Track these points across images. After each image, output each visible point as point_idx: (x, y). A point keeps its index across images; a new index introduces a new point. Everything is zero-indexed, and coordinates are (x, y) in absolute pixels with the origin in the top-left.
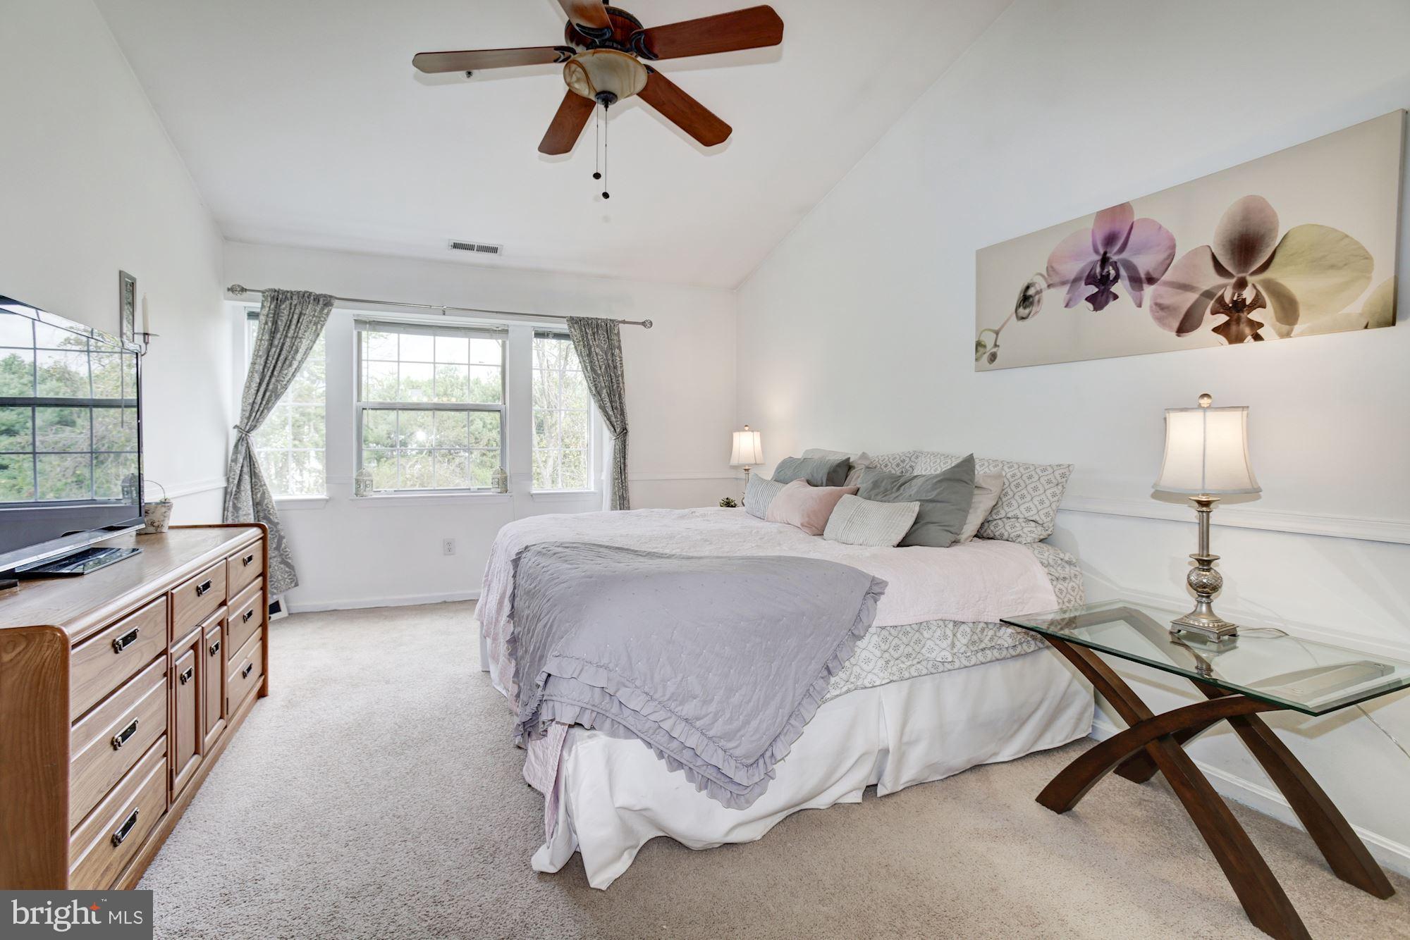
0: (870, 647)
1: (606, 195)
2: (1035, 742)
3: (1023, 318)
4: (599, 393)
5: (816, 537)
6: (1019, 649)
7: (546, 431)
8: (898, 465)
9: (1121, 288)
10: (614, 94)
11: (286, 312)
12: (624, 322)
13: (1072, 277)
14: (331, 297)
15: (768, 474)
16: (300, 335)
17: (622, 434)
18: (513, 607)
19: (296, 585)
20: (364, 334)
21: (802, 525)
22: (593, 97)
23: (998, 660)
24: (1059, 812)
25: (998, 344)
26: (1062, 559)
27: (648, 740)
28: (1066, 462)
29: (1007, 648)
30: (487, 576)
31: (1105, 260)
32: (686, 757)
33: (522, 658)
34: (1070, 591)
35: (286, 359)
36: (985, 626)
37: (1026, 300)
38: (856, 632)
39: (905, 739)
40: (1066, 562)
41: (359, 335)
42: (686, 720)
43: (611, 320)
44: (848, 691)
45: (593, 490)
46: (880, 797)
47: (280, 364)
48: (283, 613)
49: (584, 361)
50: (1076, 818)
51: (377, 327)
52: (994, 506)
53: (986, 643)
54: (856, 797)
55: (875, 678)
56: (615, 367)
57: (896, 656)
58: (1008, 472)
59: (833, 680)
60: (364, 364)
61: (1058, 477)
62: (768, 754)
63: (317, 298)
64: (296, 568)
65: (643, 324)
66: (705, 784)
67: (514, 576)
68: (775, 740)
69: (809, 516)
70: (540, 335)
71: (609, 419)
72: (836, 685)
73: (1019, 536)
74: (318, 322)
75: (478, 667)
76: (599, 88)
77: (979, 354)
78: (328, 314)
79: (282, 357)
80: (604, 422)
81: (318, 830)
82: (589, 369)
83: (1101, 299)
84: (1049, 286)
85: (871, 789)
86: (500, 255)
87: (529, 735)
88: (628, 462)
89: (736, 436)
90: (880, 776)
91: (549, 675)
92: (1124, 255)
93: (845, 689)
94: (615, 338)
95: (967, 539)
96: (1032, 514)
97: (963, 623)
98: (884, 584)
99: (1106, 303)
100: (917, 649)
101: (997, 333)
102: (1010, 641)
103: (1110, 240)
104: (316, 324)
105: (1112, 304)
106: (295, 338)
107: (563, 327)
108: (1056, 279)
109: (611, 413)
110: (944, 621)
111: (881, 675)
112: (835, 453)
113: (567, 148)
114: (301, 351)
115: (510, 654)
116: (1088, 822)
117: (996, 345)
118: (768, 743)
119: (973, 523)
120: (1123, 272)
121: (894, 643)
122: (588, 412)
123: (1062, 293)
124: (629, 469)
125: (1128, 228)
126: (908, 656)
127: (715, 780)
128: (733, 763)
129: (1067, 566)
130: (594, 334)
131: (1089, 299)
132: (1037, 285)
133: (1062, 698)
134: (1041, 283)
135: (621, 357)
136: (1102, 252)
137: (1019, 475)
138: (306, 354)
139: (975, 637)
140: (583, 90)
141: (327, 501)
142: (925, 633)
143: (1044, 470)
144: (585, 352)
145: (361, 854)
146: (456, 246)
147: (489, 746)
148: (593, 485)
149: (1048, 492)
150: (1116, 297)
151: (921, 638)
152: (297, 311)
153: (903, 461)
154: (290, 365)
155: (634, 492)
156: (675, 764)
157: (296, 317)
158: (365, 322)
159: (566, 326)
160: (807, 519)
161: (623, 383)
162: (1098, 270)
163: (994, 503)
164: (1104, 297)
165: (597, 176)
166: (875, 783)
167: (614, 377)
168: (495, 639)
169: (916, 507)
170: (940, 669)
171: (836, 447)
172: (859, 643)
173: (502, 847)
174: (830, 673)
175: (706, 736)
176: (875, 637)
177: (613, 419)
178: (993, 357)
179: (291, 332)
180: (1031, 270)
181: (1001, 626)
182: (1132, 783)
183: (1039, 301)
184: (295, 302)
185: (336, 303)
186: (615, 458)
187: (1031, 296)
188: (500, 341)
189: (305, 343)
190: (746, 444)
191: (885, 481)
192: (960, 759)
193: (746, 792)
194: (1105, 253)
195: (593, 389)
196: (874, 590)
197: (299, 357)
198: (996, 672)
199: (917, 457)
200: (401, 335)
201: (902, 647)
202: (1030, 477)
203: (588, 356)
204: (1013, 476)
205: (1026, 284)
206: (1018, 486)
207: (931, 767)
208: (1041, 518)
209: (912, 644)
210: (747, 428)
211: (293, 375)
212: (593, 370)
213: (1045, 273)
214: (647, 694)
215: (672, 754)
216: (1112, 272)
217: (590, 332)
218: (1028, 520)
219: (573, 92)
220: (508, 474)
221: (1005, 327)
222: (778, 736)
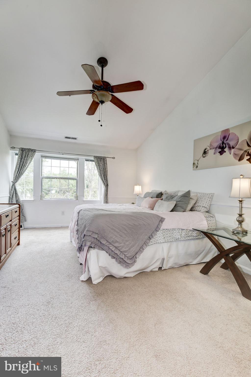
0: (160, 234)
1: (101, 126)
2: (202, 260)
3: (204, 157)
4: (101, 175)
5: (152, 210)
6: (198, 237)
7: (89, 188)
8: (174, 194)
9: (226, 150)
10: (103, 101)
11: (25, 154)
12: (108, 157)
13: (216, 147)
14: (35, 150)
15: (143, 196)
16: (28, 159)
17: (107, 186)
18: (77, 223)
19: (26, 221)
20: (43, 159)
21: (149, 207)
22: (99, 102)
23: (192, 239)
24: (205, 274)
25: (198, 163)
26: (210, 216)
27: (107, 251)
28: (212, 192)
29: (195, 236)
30: (72, 218)
31: (223, 143)
32: (115, 256)
33: (79, 234)
34: (212, 224)
35: (24, 165)
36: (189, 230)
37: (205, 152)
38: (157, 230)
39: (169, 256)
40: (211, 217)
41: (42, 159)
42: (116, 247)
43: (104, 157)
44: (155, 243)
45: (99, 200)
46: (163, 270)
47: (23, 166)
48: (23, 228)
49: (98, 167)
50: (209, 276)
51: (47, 158)
52: (195, 203)
53: (190, 235)
54: (157, 269)
55: (161, 241)
56: (105, 169)
57: (167, 236)
58: (199, 195)
59: (151, 240)
60: (43, 167)
61: (211, 196)
62: (135, 256)
63: (32, 150)
64: (26, 217)
65: (113, 158)
66: (120, 263)
67: (78, 216)
68: (136, 253)
69: (150, 205)
70: (87, 160)
71: (103, 182)
72: (152, 242)
73: (200, 210)
74: (32, 156)
75: (69, 241)
76: (100, 100)
77: (194, 166)
78: (35, 154)
79: (23, 165)
80: (102, 183)
81: (32, 271)
82: (99, 169)
83: (222, 152)
84: (210, 149)
85: (160, 268)
86: (77, 140)
87: (80, 251)
88: (108, 193)
89: (135, 186)
90: (162, 265)
91: (85, 235)
92: (227, 142)
93: (154, 243)
94: (105, 161)
95: (188, 211)
96: (204, 205)
97: (184, 230)
98: (164, 219)
99: (223, 153)
100: (172, 235)
101: (198, 161)
102: (196, 234)
103: (224, 138)
104: (32, 157)
105: (224, 154)
106: (27, 160)
107: (92, 158)
108: (212, 147)
109: (104, 180)
110: (179, 229)
111: (163, 240)
112: (159, 191)
113: (93, 114)
114: (28, 163)
115: (77, 234)
116: (211, 277)
117: (198, 164)
118: (135, 254)
119: (189, 207)
120: (227, 146)
121: (166, 233)
122: (98, 180)
123: (213, 151)
124: (108, 195)
125: (228, 135)
126: (170, 236)
127: (122, 261)
128: (126, 258)
129: (212, 218)
130: (100, 160)
131: (219, 152)
132: (208, 149)
133: (209, 250)
134: (208, 148)
135: (107, 166)
136: (222, 141)
137: (201, 195)
138: (29, 164)
139: (187, 233)
140: (96, 100)
141: (34, 200)
142: (174, 231)
143: (207, 194)
144: (98, 165)
145: (42, 275)
146: (66, 138)
147: (71, 257)
148: (99, 199)
149: (208, 200)
150: (225, 152)
151: (173, 232)
152: (27, 153)
153: (175, 193)
154: (25, 167)
155: (109, 200)
156: (113, 257)
157: (27, 155)
158: (43, 156)
159: (93, 158)
160: (150, 206)
161: (107, 173)
162: (221, 145)
163: (195, 202)
164: (223, 152)
165: (99, 121)
166: (161, 267)
167: (105, 171)
168: (73, 232)
169: (175, 202)
170: (177, 240)
171: (159, 189)
172: (157, 232)
173: (74, 276)
174: (150, 239)
175: (120, 251)
176: (162, 231)
177: (104, 182)
178: (197, 167)
179: (26, 158)
180: (206, 145)
181: (194, 231)
182: (224, 269)
183: (208, 153)
184: (27, 151)
185: (37, 151)
186: (105, 192)
187: (206, 152)
188: (76, 162)
189: (29, 161)
190: (138, 189)
191: (169, 197)
192: (182, 262)
193: (129, 265)
194: (223, 141)
195: (100, 174)
196: (162, 220)
197: (27, 165)
198: (192, 242)
199: (179, 192)
200: (52, 160)
201: (168, 234)
202: (204, 196)
203: (98, 166)
204: (200, 196)
205: (205, 149)
206: (201, 198)
207: (176, 264)
208: (206, 206)
209: (171, 234)
210: (138, 185)
211: (26, 169)
212: (100, 169)
213: (209, 146)
214: (107, 240)
215: (112, 255)
216: (225, 146)
217: (99, 160)
218: (203, 207)
219: (94, 101)
220: (78, 195)
221: (200, 159)
222: (137, 252)
